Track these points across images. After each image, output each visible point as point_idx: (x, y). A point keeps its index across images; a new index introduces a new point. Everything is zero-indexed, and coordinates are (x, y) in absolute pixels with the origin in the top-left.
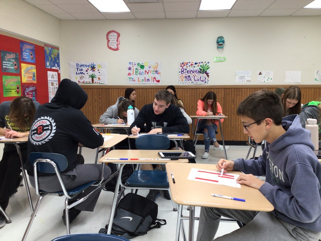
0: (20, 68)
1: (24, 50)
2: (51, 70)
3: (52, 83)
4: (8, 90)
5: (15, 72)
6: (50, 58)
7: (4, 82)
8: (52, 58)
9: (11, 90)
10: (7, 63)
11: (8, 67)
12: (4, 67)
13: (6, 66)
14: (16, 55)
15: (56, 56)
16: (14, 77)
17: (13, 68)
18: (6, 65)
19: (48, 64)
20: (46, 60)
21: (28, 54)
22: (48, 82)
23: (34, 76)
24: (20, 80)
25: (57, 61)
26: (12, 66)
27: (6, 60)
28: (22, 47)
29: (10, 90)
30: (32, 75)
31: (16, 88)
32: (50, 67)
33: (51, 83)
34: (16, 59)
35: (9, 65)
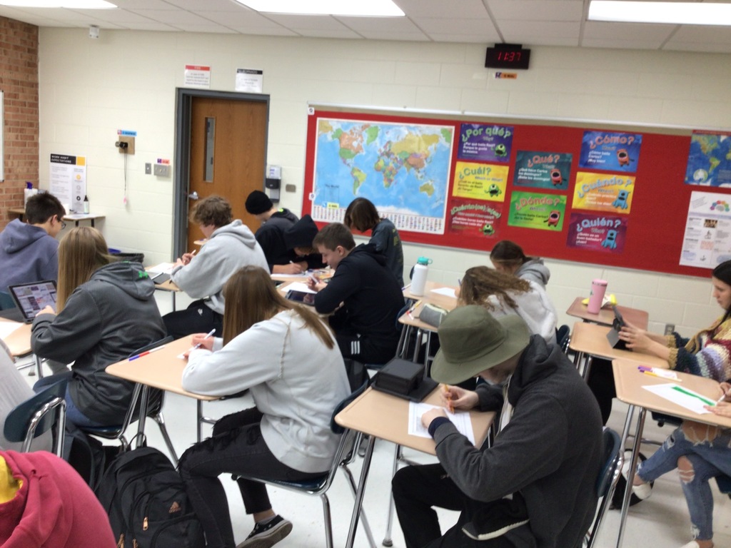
0: (570, 181)
1: (592, 147)
2: (714, 189)
3: (706, 221)
4: (523, 217)
5: (553, 188)
6: (715, 162)
7: (515, 202)
8: (727, 162)
9: (531, 218)
10: (531, 170)
11: (529, 178)
12: (520, 177)
13: (527, 176)
14: (563, 156)
16: (546, 196)
17: (548, 180)
18: (525, 174)
19: (700, 174)
20: (688, 166)
21: (608, 154)
22: (689, 217)
23: (621, 199)
24: (565, 202)
26: (543, 175)
27: (530, 166)
29: (527, 217)
30: (615, 197)
31: (548, 214)
32: (712, 183)
33: (703, 221)
34: (559, 165)
35: (535, 175)
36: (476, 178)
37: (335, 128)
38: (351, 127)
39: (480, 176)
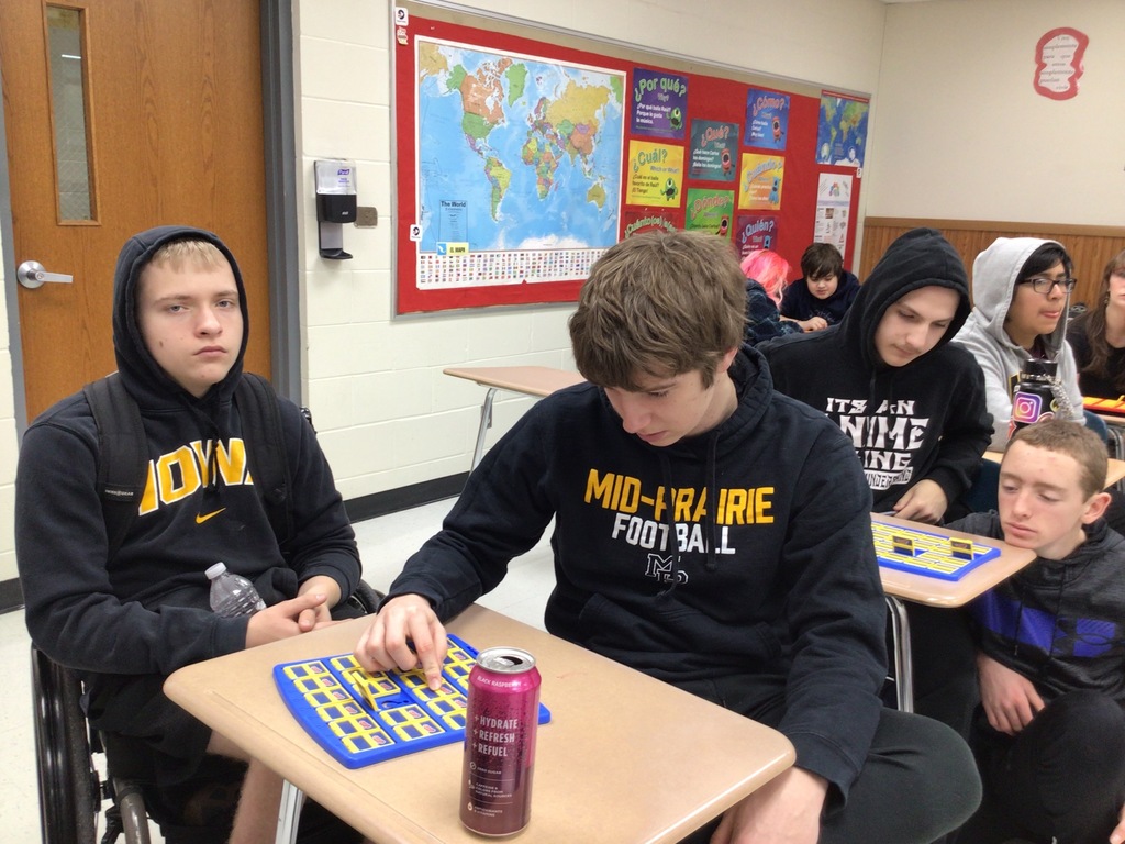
0: (737, 167)
1: (755, 114)
3: (828, 209)
5: (723, 179)
6: (834, 133)
7: (690, 206)
8: (840, 133)
10: (705, 152)
11: (704, 165)
12: (695, 164)
13: (701, 162)
14: (732, 130)
15: (857, 125)
16: (717, 193)
17: (719, 166)
18: (700, 158)
19: (825, 150)
20: (819, 139)
21: (765, 124)
22: (818, 207)
23: (775, 189)
25: (858, 141)
26: (716, 161)
27: (703, 145)
28: (752, 105)
30: (770, 187)
31: (719, 222)
33: (825, 211)
34: (729, 141)
35: (709, 159)
36: (653, 168)
37: (451, 63)
38: (480, 64)
39: (656, 165)
